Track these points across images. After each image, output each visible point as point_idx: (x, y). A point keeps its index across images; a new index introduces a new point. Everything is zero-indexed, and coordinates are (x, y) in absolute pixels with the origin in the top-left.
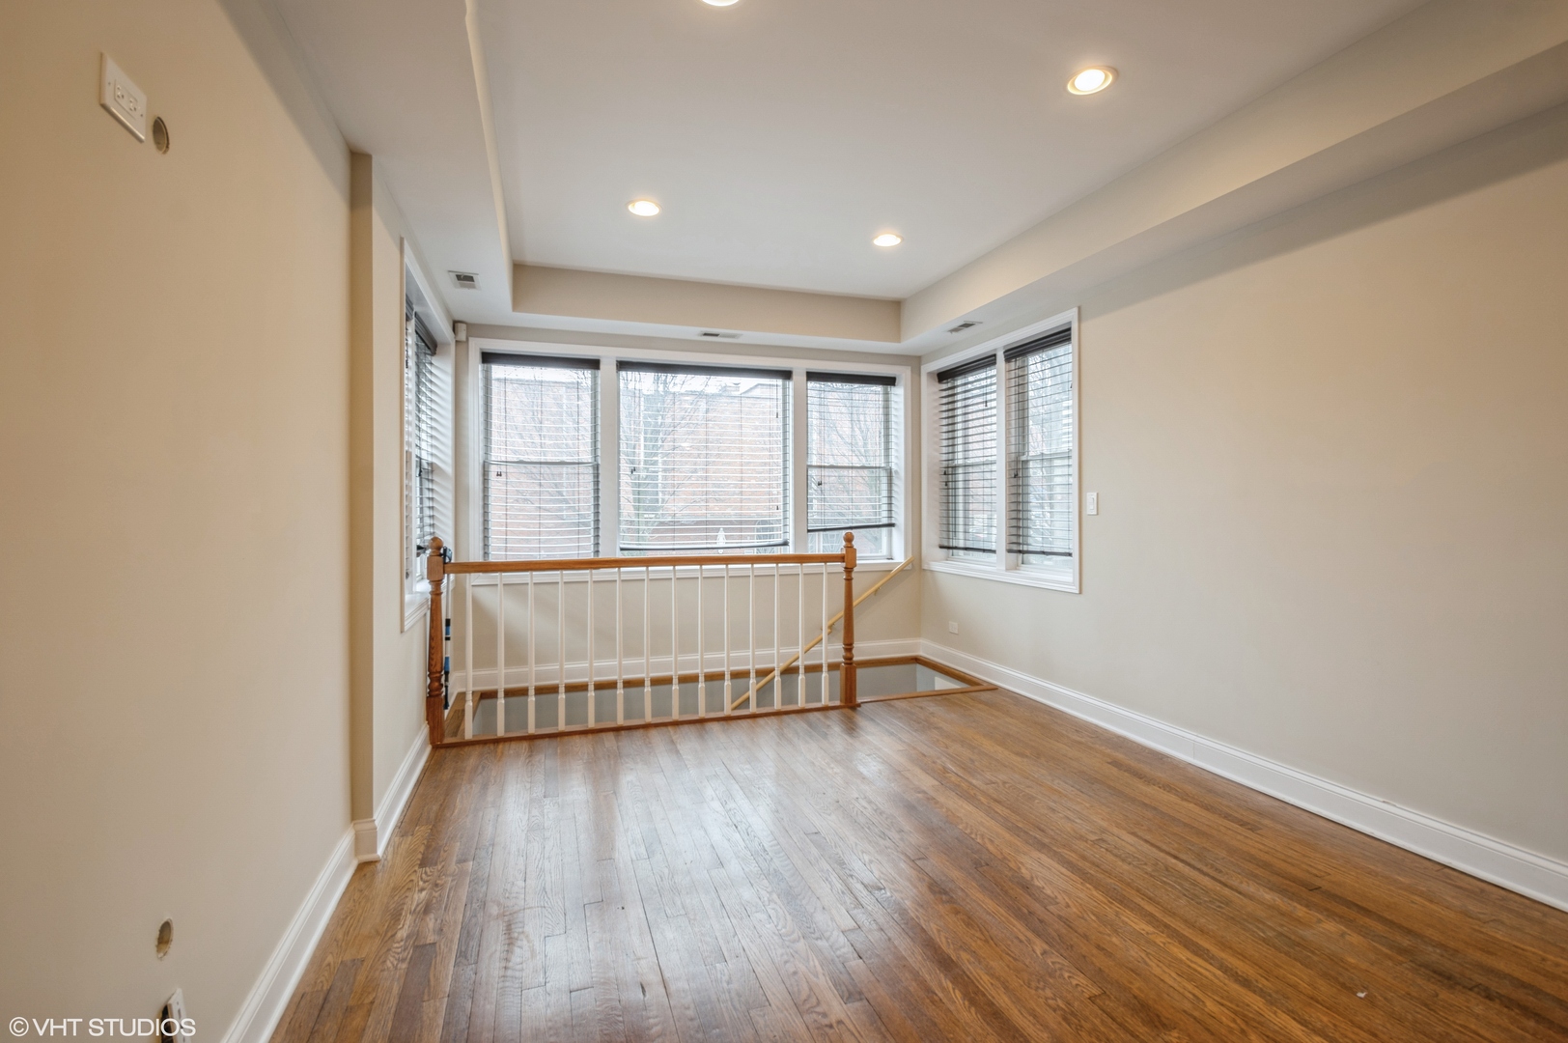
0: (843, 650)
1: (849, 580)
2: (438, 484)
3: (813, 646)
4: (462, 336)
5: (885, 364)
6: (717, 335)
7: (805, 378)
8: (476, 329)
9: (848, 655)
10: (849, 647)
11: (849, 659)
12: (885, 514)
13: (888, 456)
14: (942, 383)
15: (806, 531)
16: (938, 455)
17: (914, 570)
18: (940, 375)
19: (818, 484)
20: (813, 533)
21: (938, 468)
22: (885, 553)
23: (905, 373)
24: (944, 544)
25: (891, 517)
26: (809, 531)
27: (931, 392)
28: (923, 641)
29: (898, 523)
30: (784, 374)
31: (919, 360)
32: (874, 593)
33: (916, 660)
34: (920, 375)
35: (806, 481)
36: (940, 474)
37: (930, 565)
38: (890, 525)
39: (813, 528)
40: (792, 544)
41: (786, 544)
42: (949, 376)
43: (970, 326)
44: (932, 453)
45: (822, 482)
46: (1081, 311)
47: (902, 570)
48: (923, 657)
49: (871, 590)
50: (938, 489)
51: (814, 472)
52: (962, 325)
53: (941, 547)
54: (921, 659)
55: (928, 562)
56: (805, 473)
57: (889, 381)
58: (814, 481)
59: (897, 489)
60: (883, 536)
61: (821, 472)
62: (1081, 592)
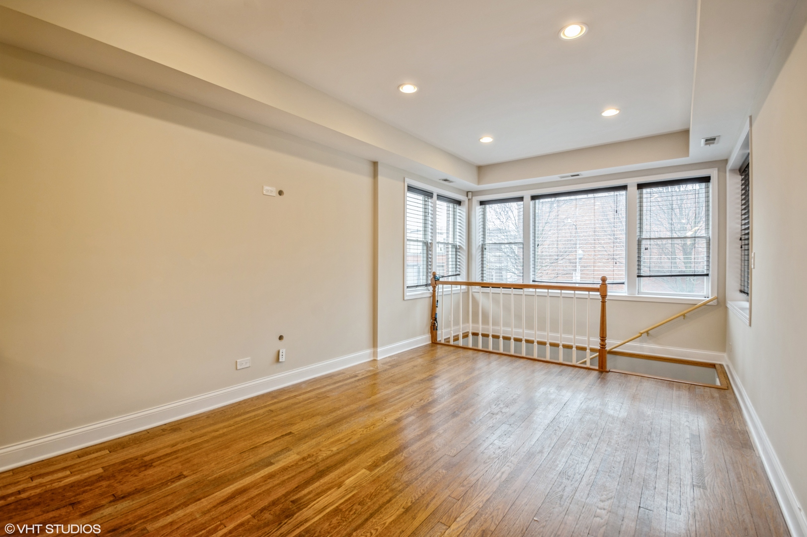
0: (600, 340)
1: (603, 303)
2: (461, 253)
3: (628, 342)
4: (470, 197)
8: (474, 193)
9: (602, 343)
10: (603, 338)
11: (603, 346)
12: (705, 267)
13: (707, 229)
14: (742, 176)
15: (636, 276)
16: (740, 226)
17: (719, 305)
18: (740, 170)
19: (646, 249)
20: (642, 278)
21: (739, 236)
22: (705, 293)
23: (713, 173)
24: (742, 289)
25: (708, 270)
26: (639, 276)
27: (734, 183)
28: (725, 355)
29: (710, 273)
30: (624, 188)
31: (726, 161)
32: (682, 317)
33: (713, 366)
34: (726, 172)
35: (636, 247)
36: (741, 239)
37: (730, 304)
38: (707, 275)
39: (642, 275)
40: (626, 283)
41: (623, 283)
42: (744, 170)
43: (714, 139)
44: (734, 225)
45: (649, 248)
46: (751, 117)
47: (705, 304)
48: (721, 366)
49: (678, 315)
50: (739, 250)
51: (644, 242)
52: (707, 140)
53: (741, 291)
54: (717, 366)
55: (729, 302)
56: (636, 243)
57: (706, 179)
58: (643, 247)
59: (711, 251)
60: (704, 282)
61: (648, 242)
62: (750, 325)
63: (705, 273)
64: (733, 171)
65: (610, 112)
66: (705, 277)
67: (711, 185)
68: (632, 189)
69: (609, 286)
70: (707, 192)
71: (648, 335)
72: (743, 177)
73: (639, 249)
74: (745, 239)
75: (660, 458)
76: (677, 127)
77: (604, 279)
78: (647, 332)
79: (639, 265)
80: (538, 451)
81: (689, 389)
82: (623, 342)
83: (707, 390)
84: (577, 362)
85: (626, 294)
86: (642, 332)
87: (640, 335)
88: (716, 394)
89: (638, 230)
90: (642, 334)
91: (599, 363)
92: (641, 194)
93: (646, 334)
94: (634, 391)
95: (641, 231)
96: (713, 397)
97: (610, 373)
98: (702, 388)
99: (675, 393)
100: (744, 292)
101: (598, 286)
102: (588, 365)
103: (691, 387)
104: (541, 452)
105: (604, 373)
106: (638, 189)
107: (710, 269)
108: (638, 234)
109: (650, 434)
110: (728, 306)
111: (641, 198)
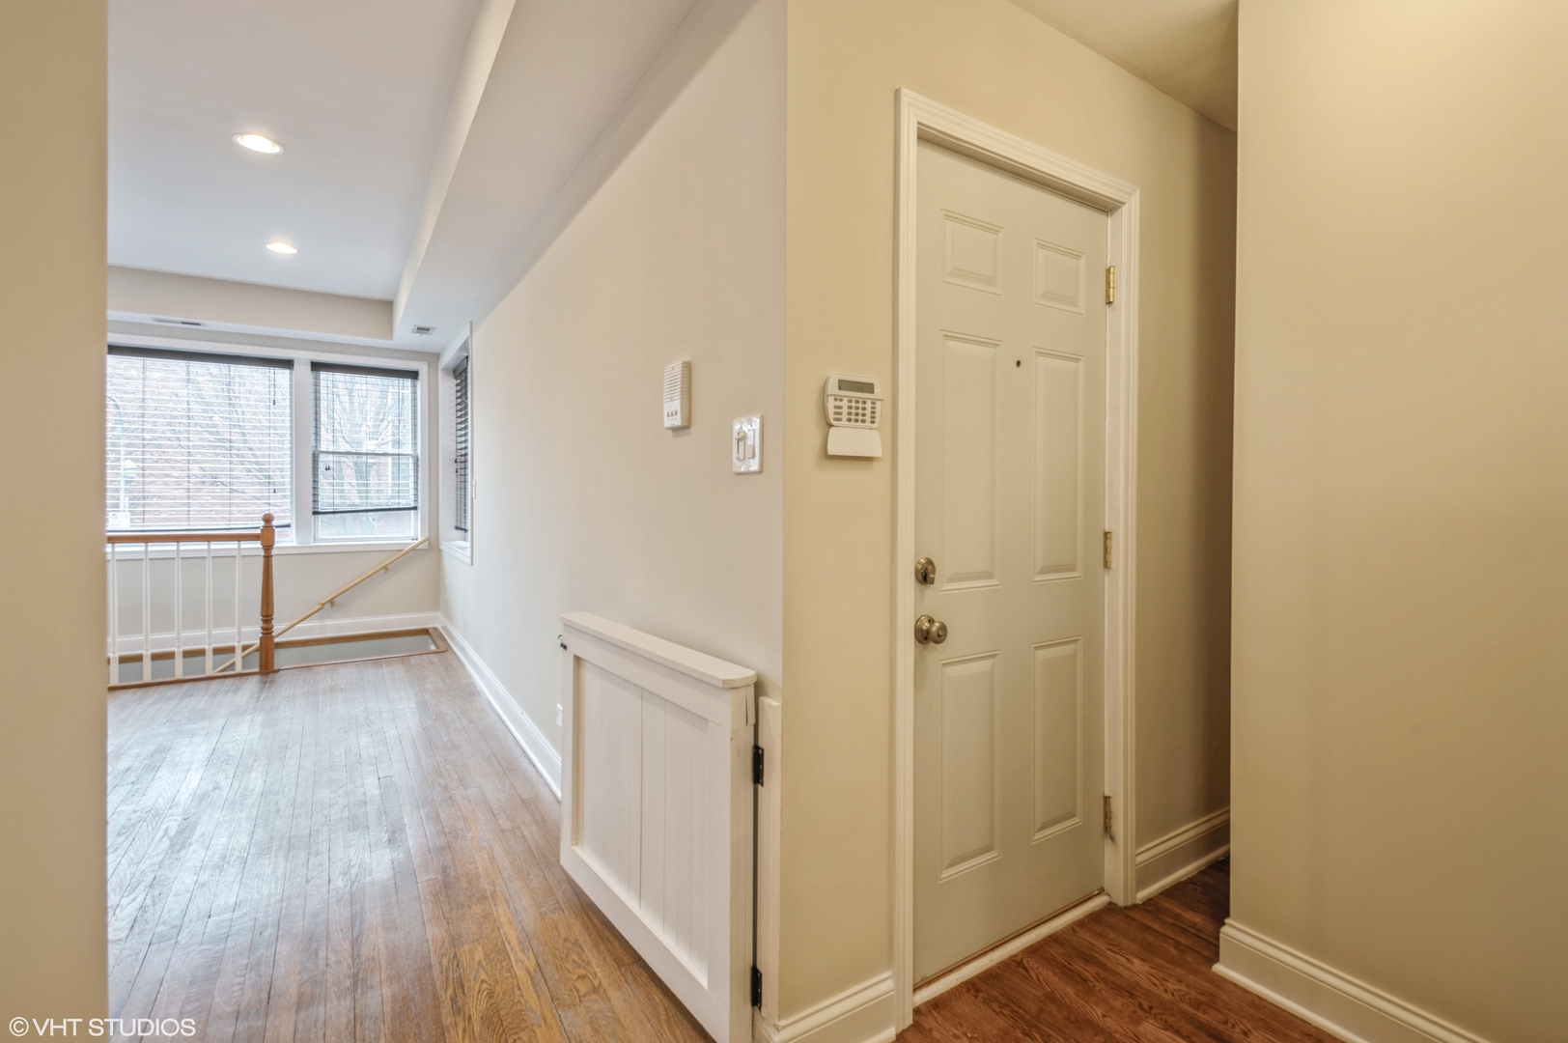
0: (261, 623)
1: (268, 558)
3: (298, 623)
5: (394, 358)
6: (198, 324)
7: (309, 368)
9: (266, 626)
10: (268, 617)
11: (268, 630)
12: (412, 498)
13: (415, 444)
14: (456, 378)
15: (311, 513)
16: (454, 444)
17: (430, 549)
18: (455, 371)
19: (328, 469)
20: (320, 516)
21: (454, 457)
22: (412, 534)
23: (422, 368)
24: (459, 526)
25: (416, 501)
26: (315, 513)
27: (447, 386)
28: (439, 614)
29: (419, 506)
30: (288, 364)
31: (437, 356)
32: (384, 570)
33: (425, 632)
34: (437, 371)
35: (310, 465)
36: (456, 461)
37: (444, 546)
38: (415, 508)
39: (320, 510)
40: (293, 526)
41: (288, 526)
42: (460, 373)
43: (428, 330)
44: (447, 443)
45: (331, 467)
46: (471, 322)
47: (413, 549)
48: (435, 629)
49: (378, 568)
50: (454, 475)
51: (322, 458)
52: (418, 329)
53: (457, 528)
54: (430, 631)
55: (443, 543)
56: (310, 459)
57: (414, 375)
58: (321, 466)
59: (419, 475)
60: (410, 519)
61: (330, 458)
62: (472, 564)
63: (413, 505)
64: (445, 370)
65: (281, 248)
66: (412, 511)
67: (419, 384)
68: (303, 370)
69: (277, 530)
70: (414, 393)
71: (332, 606)
72: (459, 381)
73: (315, 469)
74: (461, 461)
75: (387, 735)
76: (378, 294)
77: (268, 519)
78: (331, 602)
79: (315, 495)
80: (210, 788)
81: (402, 661)
82: (289, 624)
83: (425, 657)
84: (214, 669)
85: (294, 544)
86: (323, 602)
87: (320, 606)
88: (434, 658)
89: (313, 437)
90: (323, 605)
91: (261, 661)
92: (317, 378)
93: (329, 605)
94: (330, 683)
95: (317, 440)
96: (432, 663)
97: (281, 672)
98: (418, 657)
99: (385, 670)
100: (461, 529)
101: (258, 532)
102: (239, 669)
103: (404, 660)
104: (217, 787)
105: (271, 675)
106: (312, 370)
107: (419, 500)
108: (313, 444)
109: (367, 718)
110: (443, 547)
111: (317, 385)
